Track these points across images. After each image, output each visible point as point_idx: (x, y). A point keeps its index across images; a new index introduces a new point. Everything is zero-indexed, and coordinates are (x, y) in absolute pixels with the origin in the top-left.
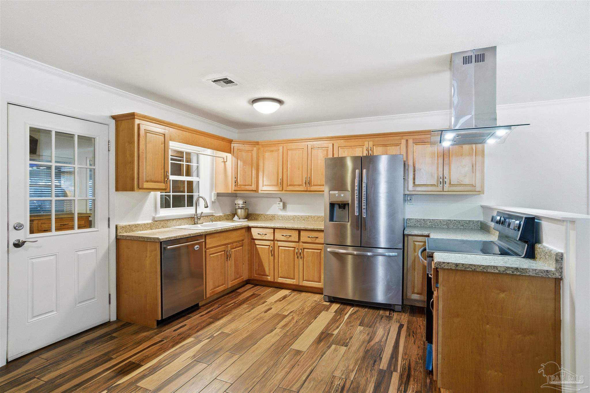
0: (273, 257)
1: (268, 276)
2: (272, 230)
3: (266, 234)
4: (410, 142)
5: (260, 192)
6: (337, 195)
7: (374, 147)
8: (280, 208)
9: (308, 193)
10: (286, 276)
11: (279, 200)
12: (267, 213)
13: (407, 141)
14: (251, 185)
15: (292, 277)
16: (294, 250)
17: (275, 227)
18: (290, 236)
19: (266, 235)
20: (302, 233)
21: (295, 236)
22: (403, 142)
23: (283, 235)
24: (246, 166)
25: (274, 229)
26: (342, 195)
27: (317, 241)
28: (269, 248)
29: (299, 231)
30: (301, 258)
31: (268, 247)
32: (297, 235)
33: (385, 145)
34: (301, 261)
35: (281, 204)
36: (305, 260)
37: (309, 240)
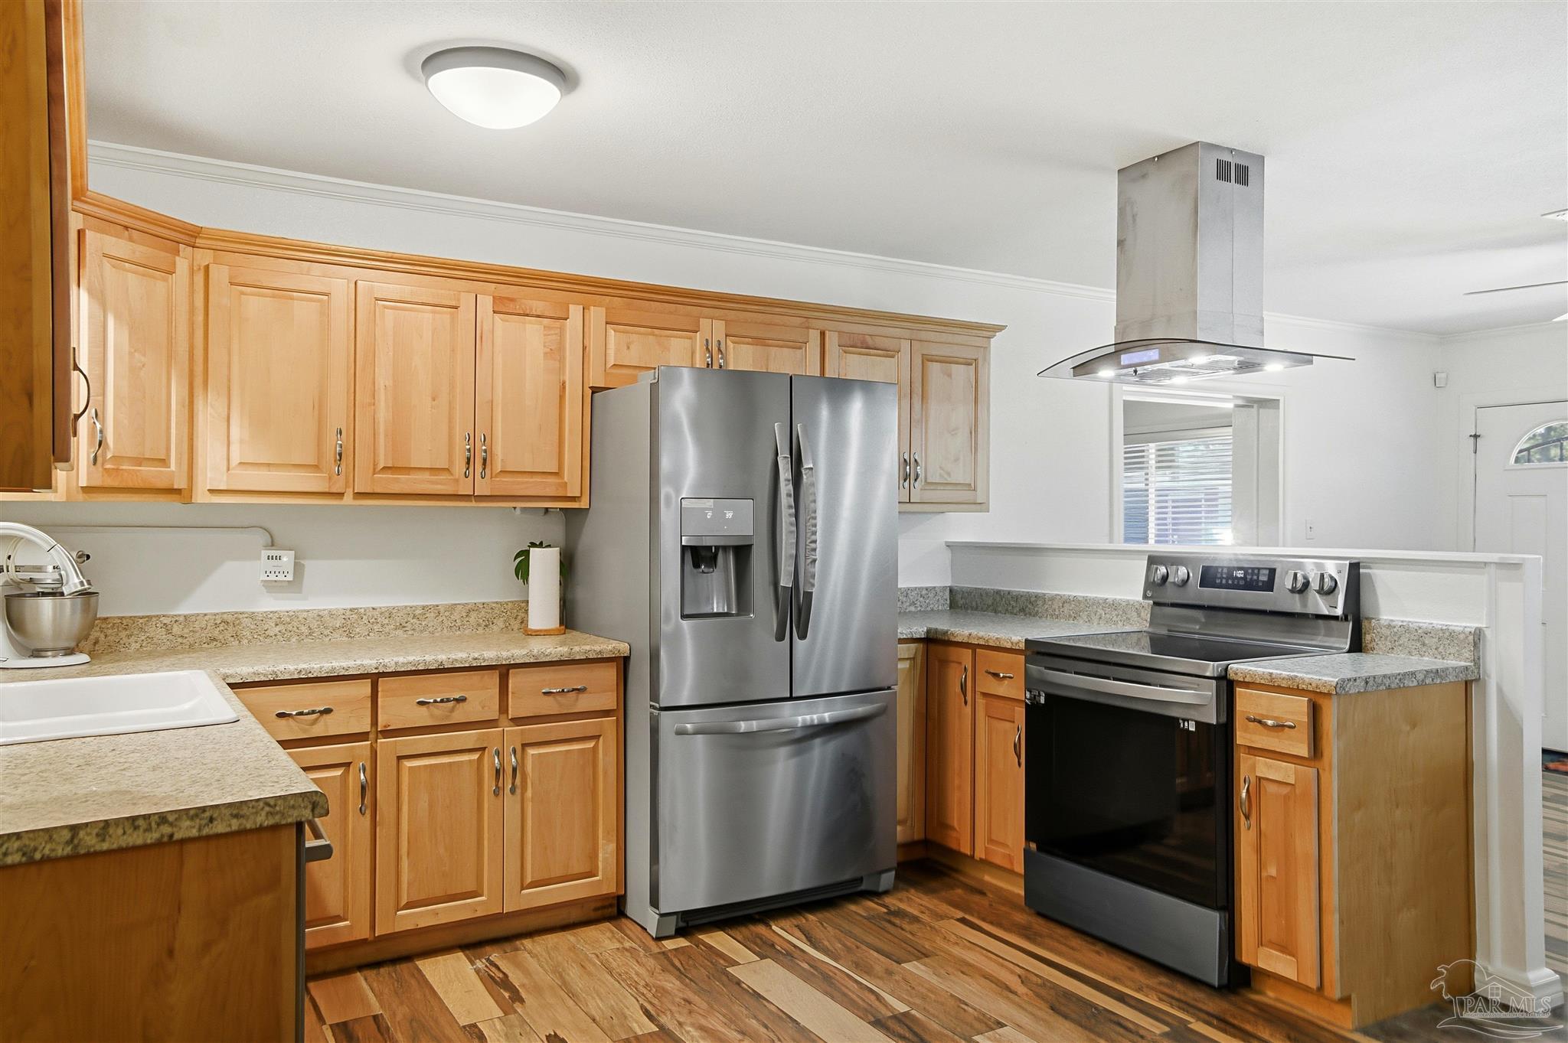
0: (366, 820)
1: (338, 919)
2: (364, 688)
3: (328, 711)
4: (832, 340)
5: (201, 496)
6: (709, 515)
7: (729, 343)
8: (281, 577)
9: (473, 504)
10: (439, 893)
11: (262, 538)
12: (183, 610)
13: (823, 334)
14: (164, 462)
15: (471, 887)
16: (480, 760)
17: (385, 666)
18: (458, 700)
19: (325, 717)
20: (515, 680)
21: (482, 699)
22: (814, 336)
23: (421, 703)
24: (144, 355)
25: (375, 678)
26: (729, 515)
27: (584, 703)
28: (344, 777)
29: (504, 671)
30: (513, 791)
31: (338, 772)
32: (495, 691)
33: (759, 341)
34: (510, 802)
35: (287, 558)
36: (529, 793)
37: (549, 706)
